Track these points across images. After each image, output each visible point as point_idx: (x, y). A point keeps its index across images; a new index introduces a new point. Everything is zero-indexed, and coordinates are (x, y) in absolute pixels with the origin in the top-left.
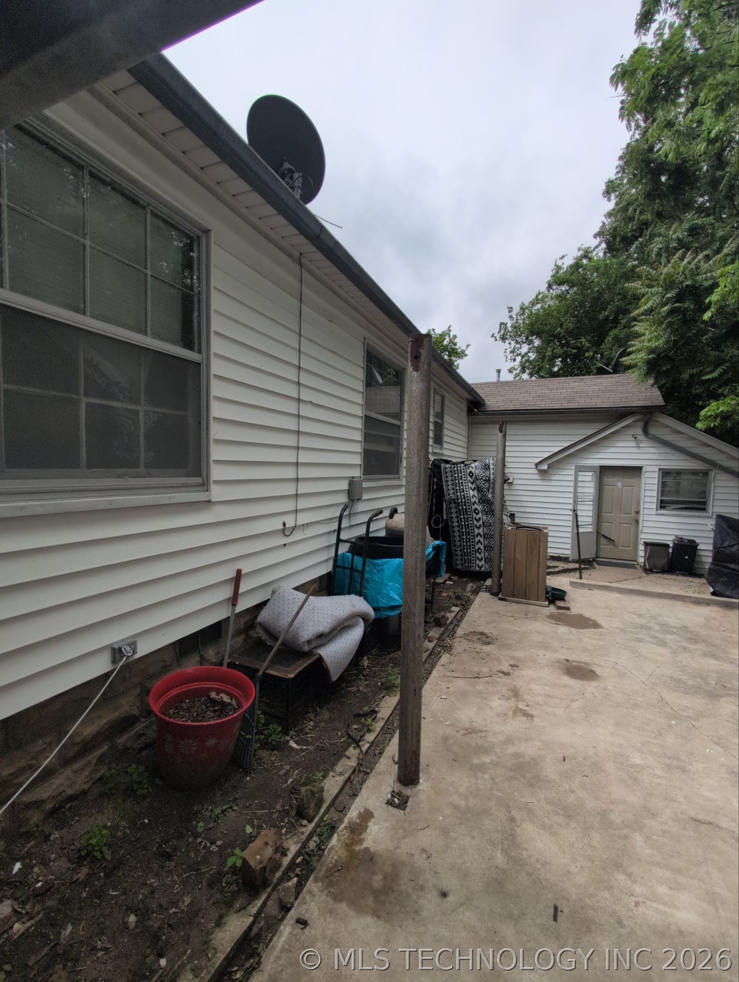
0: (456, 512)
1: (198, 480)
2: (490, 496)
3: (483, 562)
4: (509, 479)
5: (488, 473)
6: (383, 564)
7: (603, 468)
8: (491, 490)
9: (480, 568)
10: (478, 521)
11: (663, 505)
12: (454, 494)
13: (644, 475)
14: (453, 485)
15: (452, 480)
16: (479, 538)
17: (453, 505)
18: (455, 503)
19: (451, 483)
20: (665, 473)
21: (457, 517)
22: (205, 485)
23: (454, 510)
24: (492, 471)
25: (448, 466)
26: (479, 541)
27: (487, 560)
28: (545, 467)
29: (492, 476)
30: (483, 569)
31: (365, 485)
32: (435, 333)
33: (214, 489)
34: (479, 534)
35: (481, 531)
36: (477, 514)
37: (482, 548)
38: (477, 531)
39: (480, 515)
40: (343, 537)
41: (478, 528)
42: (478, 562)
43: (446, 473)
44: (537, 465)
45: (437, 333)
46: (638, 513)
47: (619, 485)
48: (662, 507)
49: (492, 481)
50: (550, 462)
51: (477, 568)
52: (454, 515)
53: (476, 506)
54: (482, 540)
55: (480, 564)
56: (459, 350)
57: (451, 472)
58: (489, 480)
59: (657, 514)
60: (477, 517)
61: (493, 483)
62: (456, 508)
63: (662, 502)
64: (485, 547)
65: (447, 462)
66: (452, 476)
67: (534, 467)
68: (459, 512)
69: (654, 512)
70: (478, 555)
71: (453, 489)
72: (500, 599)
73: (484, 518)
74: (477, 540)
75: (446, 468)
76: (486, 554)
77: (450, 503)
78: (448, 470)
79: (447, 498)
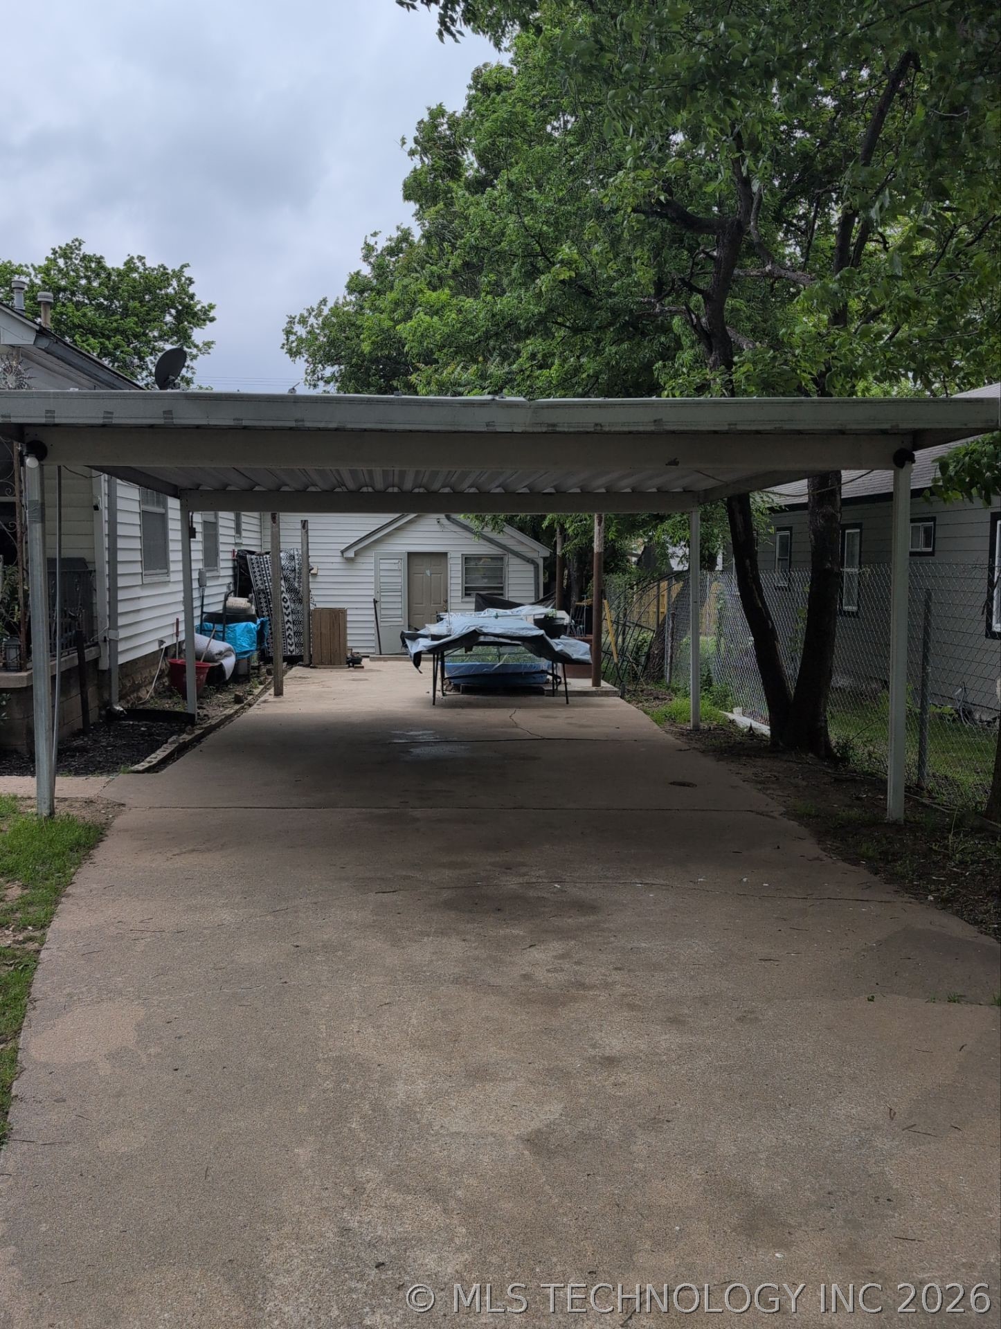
0: (266, 602)
1: (166, 571)
2: (296, 585)
3: (293, 647)
4: (312, 569)
5: (293, 564)
6: (235, 627)
7: (410, 554)
8: (297, 580)
9: (291, 652)
10: (287, 608)
11: (468, 592)
12: (262, 584)
13: (450, 561)
14: (260, 575)
15: (259, 571)
16: (289, 624)
17: (262, 596)
18: (264, 593)
19: (258, 573)
20: (467, 559)
21: (267, 606)
22: (168, 574)
23: (263, 600)
24: (297, 562)
25: (254, 557)
26: (289, 628)
27: (298, 645)
28: (351, 554)
29: (297, 566)
30: (294, 653)
31: (208, 575)
32: (144, 264)
33: (171, 575)
34: (288, 621)
35: (290, 618)
36: (286, 602)
37: (292, 634)
38: (286, 619)
39: (288, 603)
40: (205, 610)
41: (288, 616)
42: (289, 647)
43: (253, 564)
44: (342, 552)
45: (148, 265)
46: (446, 601)
47: (428, 572)
48: (466, 595)
49: (297, 571)
50: (356, 548)
51: (289, 653)
52: (264, 605)
53: (284, 595)
54: (291, 626)
55: (291, 649)
56: (199, 307)
57: (257, 563)
58: (295, 570)
59: (462, 602)
60: (286, 605)
61: (300, 573)
62: (265, 598)
63: (467, 589)
64: (294, 633)
65: (252, 553)
66: (258, 567)
67: (340, 554)
68: (268, 602)
69: (460, 600)
70: (288, 640)
71: (261, 580)
72: (312, 667)
73: (293, 606)
74: (287, 627)
75: (252, 559)
76: (296, 640)
77: (259, 594)
78: (254, 561)
79: (255, 588)
